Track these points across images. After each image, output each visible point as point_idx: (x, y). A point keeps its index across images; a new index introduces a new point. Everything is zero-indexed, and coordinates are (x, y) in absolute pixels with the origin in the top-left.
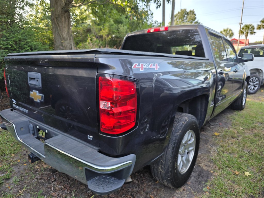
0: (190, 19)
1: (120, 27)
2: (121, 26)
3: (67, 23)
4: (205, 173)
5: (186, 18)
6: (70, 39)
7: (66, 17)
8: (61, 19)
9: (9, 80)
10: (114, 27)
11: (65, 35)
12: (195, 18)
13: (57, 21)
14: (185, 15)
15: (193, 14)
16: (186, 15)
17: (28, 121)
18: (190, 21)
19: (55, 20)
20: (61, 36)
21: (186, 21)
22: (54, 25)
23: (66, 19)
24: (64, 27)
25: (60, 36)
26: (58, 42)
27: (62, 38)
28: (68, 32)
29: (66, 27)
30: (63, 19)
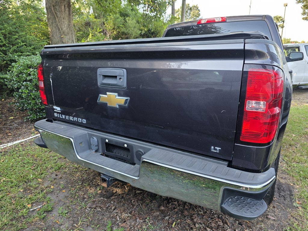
0: (193, 15)
1: (127, 21)
2: (129, 20)
3: (67, 12)
4: (284, 186)
5: (190, 14)
6: (72, 34)
7: (66, 6)
8: (60, 7)
9: (51, 80)
10: (119, 20)
11: (65, 28)
12: (199, 15)
13: (54, 9)
14: (187, 10)
15: (197, 9)
16: (189, 11)
17: (87, 134)
18: (193, 17)
19: (53, 9)
20: (61, 29)
21: (189, 17)
22: (50, 16)
23: (66, 8)
24: (64, 18)
25: (59, 30)
26: (56, 37)
27: (62, 32)
28: (69, 25)
29: (67, 18)
30: (63, 7)
